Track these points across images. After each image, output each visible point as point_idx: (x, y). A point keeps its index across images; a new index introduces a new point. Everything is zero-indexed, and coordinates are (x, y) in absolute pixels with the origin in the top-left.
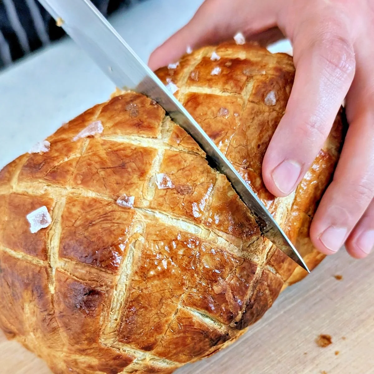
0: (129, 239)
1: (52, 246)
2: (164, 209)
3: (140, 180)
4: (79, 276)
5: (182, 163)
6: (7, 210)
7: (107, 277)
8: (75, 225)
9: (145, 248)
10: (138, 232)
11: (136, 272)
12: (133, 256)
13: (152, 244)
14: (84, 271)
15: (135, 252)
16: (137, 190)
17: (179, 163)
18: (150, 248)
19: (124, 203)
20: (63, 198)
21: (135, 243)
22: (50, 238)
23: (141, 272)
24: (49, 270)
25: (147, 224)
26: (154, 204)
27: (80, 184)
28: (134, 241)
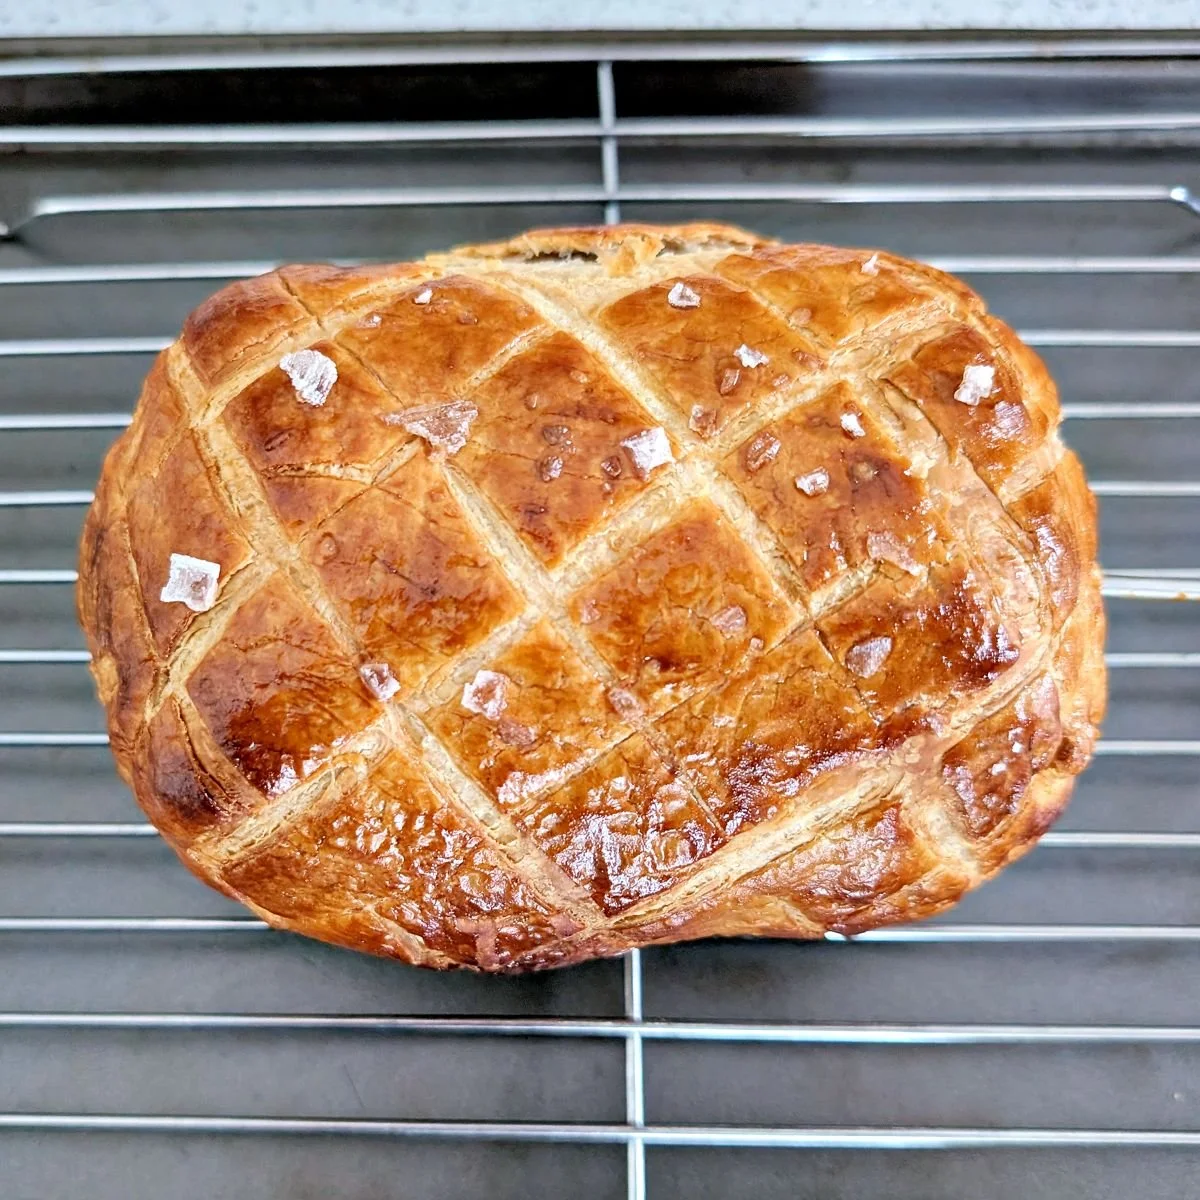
0: (334, 758)
1: (189, 647)
2: (447, 742)
3: (441, 652)
4: (199, 752)
5: (554, 676)
6: (166, 455)
7: (249, 793)
8: (249, 655)
9: (354, 791)
10: (364, 753)
11: (310, 821)
12: (325, 788)
13: (375, 795)
14: (211, 755)
15: (332, 787)
16: (421, 667)
17: (550, 671)
18: (364, 799)
19: (374, 682)
20: (268, 564)
21: (342, 770)
22: (193, 629)
23: (320, 828)
24: (161, 679)
25: (391, 751)
26: (434, 720)
27: (319, 566)
28: (342, 765)
